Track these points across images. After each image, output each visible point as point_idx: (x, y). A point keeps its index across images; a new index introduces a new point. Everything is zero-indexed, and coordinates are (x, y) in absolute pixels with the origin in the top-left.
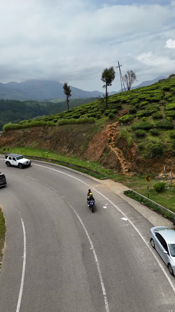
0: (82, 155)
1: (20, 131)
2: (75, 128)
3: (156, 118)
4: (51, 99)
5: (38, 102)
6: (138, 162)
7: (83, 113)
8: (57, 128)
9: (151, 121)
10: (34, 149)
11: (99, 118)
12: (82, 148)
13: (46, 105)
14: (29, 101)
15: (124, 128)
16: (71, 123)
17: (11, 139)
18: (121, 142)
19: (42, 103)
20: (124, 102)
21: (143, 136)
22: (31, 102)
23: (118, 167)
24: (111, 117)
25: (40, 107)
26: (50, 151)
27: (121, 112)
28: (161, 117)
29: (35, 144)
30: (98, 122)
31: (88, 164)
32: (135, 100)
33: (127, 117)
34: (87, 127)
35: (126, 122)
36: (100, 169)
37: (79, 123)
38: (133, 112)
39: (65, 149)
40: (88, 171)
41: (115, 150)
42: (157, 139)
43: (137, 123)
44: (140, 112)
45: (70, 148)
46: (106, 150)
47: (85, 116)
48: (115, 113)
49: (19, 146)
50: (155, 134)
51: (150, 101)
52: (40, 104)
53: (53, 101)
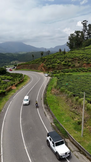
0: (37, 69)
1: (22, 66)
2: (35, 64)
3: (50, 62)
4: (19, 52)
5: (12, 54)
6: (46, 70)
7: (37, 61)
8: (31, 65)
9: (49, 63)
10: (26, 69)
11: (40, 62)
12: (37, 68)
13: (17, 55)
14: (8, 53)
15: (44, 64)
16: (34, 63)
17: (20, 67)
18: (44, 67)
19: (14, 54)
20: (46, 59)
21: (47, 65)
22: (9, 54)
23: (43, 71)
24: (43, 62)
25: (13, 56)
26: (30, 69)
27: (45, 61)
28: (51, 62)
29: (26, 68)
30: (40, 63)
31: (38, 71)
32: (48, 58)
33: (45, 62)
34: (38, 64)
35: (45, 63)
36: (40, 71)
37: (36, 63)
38: (47, 61)
39: (33, 69)
40: (38, 72)
41: (43, 68)
42: (49, 66)
43: (47, 63)
44: (48, 61)
45: (34, 68)
46: (41, 68)
47: (37, 62)
48: (44, 61)
49: (22, 69)
50: (49, 65)
51: (50, 59)
52: (14, 55)
53: (20, 53)
